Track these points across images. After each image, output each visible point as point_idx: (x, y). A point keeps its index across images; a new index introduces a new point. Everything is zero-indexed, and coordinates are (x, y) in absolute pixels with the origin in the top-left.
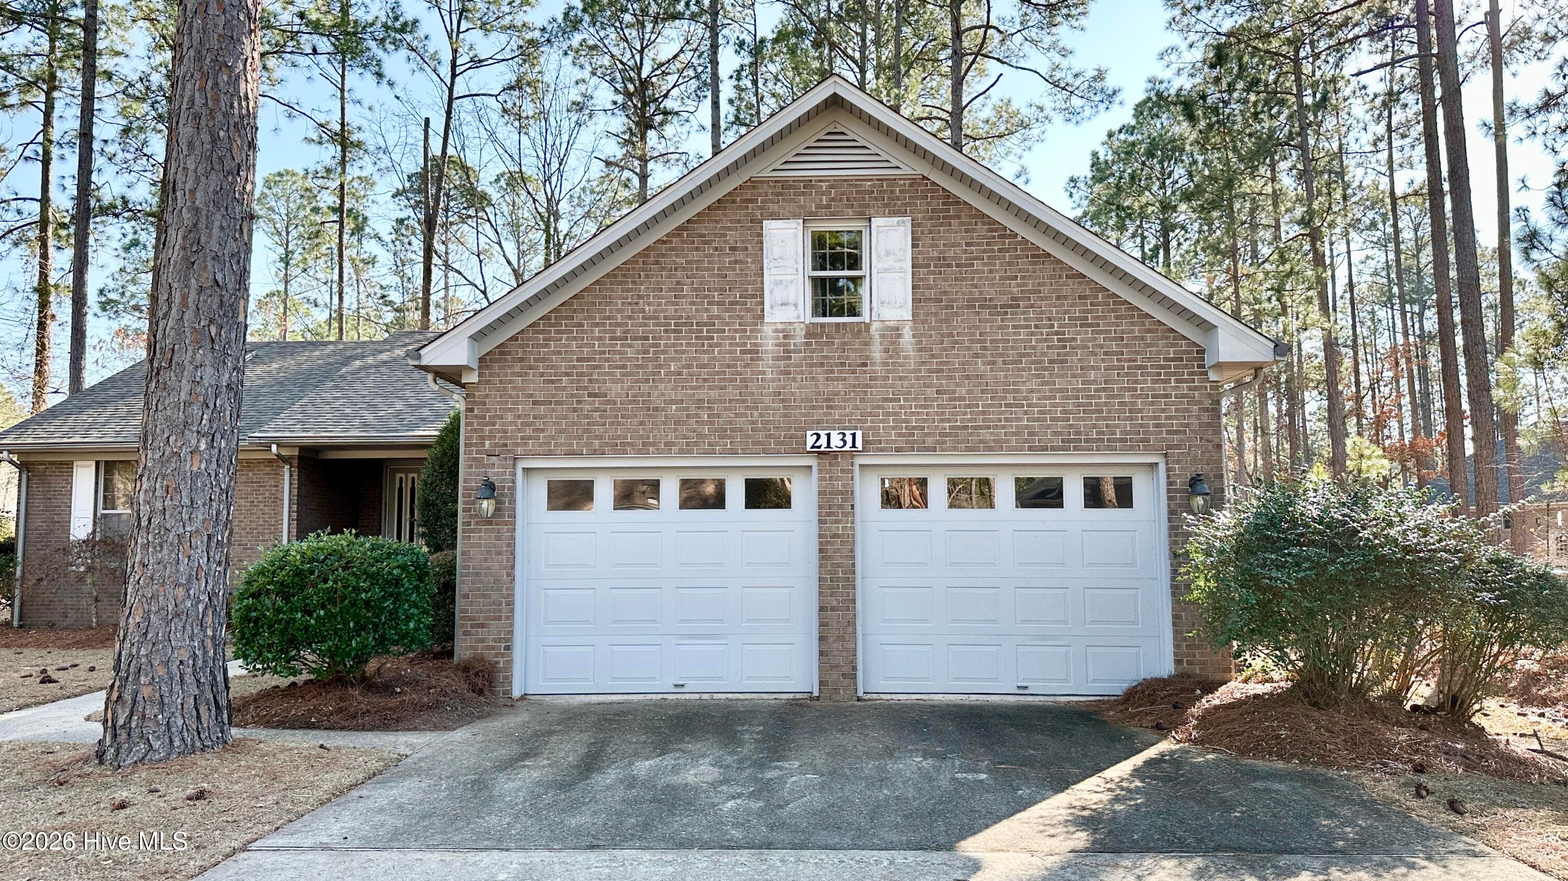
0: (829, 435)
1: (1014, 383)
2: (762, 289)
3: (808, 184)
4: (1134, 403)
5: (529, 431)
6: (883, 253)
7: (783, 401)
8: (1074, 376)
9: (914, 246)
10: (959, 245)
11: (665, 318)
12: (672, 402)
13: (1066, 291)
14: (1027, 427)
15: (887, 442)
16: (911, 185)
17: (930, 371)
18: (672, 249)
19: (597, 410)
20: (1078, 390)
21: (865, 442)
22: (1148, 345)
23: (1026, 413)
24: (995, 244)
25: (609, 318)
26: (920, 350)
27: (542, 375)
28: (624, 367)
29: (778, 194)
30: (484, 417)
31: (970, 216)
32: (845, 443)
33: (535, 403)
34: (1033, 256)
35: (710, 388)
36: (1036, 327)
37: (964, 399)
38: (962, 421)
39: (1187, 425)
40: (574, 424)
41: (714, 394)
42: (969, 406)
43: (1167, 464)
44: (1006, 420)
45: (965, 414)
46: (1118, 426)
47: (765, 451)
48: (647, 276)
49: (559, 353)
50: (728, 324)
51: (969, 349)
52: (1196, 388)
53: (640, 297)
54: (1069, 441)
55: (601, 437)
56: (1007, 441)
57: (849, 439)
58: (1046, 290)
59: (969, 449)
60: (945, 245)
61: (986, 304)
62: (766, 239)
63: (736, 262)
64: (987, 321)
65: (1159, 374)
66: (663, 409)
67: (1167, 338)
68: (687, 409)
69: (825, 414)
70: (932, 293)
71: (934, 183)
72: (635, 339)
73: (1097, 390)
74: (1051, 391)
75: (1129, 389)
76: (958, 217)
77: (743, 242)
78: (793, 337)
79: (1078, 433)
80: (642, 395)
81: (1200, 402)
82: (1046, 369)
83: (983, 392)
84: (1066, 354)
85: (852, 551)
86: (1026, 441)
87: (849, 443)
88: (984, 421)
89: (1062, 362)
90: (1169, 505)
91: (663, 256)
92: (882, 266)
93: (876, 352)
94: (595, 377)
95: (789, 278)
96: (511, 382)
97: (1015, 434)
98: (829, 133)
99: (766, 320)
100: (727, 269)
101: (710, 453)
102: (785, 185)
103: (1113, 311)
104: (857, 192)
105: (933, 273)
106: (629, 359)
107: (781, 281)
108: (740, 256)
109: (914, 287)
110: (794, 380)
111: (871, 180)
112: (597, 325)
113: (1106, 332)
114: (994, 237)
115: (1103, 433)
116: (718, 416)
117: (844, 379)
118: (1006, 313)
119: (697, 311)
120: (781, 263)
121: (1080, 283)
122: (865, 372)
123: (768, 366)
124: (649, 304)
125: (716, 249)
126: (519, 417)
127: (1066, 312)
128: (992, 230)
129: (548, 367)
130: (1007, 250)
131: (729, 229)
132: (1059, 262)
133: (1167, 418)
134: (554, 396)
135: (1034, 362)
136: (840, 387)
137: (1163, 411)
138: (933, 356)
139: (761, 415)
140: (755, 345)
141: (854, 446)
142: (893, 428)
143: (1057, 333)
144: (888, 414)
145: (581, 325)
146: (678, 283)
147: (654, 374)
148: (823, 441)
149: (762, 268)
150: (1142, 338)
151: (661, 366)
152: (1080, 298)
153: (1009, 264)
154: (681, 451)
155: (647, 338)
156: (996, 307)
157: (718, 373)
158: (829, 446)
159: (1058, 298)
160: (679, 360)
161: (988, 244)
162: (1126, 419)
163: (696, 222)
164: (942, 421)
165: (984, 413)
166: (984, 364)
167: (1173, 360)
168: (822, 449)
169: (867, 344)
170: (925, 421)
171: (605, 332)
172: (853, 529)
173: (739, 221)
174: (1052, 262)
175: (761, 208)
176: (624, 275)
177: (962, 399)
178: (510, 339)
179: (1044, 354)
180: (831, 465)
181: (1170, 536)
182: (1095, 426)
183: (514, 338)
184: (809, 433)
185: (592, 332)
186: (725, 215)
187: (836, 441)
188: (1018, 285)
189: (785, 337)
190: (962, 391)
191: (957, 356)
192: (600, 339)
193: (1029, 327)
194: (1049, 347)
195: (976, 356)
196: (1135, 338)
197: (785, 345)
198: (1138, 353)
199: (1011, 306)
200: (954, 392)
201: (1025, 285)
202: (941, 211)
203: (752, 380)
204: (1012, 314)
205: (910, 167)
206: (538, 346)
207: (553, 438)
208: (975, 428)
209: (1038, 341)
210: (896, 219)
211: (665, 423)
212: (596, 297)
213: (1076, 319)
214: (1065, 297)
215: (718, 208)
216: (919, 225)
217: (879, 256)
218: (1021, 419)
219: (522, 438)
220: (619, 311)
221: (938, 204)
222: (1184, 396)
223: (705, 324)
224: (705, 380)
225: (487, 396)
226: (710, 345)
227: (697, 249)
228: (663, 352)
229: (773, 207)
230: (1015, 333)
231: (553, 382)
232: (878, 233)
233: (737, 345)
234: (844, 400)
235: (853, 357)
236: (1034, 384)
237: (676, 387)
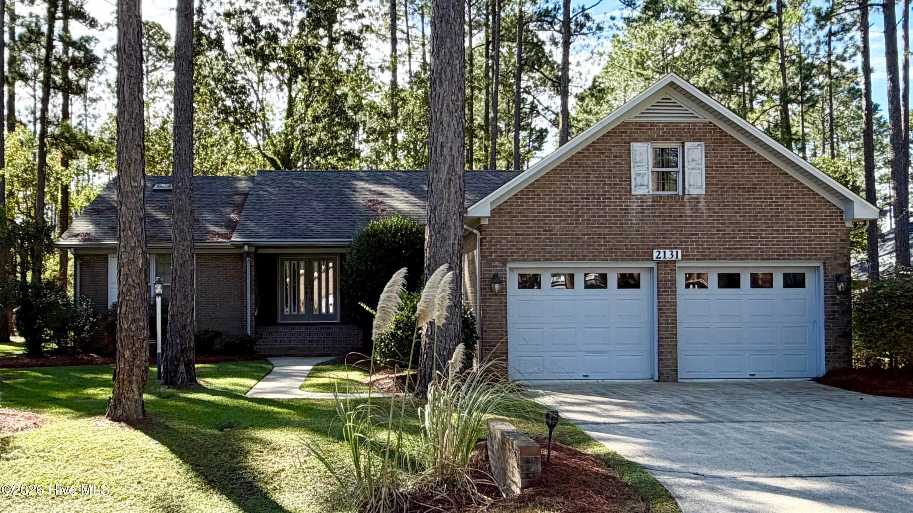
0: (665, 252)
1: (754, 227)
2: (630, 178)
3: (653, 124)
4: (810, 237)
5: (514, 249)
6: (690, 160)
7: (641, 234)
8: (782, 223)
9: (706, 157)
10: (727, 157)
11: (581, 191)
12: (584, 235)
13: (779, 181)
14: (760, 248)
15: (692, 255)
16: (703, 126)
17: (713, 220)
18: (585, 157)
19: (548, 238)
20: (784, 230)
21: (683, 255)
22: (818, 209)
23: (760, 241)
24: (745, 156)
25: (553, 191)
26: (709, 209)
27: (520, 220)
28: (561, 216)
29: (637, 129)
30: (491, 242)
31: (733, 142)
32: (673, 256)
33: (517, 235)
34: (763, 163)
35: (604, 227)
36: (765, 198)
37: (729, 234)
38: (729, 245)
39: (834, 248)
40: (536, 245)
41: (606, 231)
42: (733, 238)
43: (824, 266)
44: (751, 245)
45: (730, 241)
46: (803, 248)
47: (632, 260)
48: (572, 170)
49: (528, 209)
50: (613, 195)
51: (732, 209)
52: (838, 230)
53: (568, 181)
54: (780, 255)
55: (550, 252)
56: (750, 255)
57: (675, 254)
58: (769, 180)
59: (732, 259)
60: (720, 156)
61: (741, 186)
62: (632, 152)
63: (616, 163)
64: (741, 195)
65: (822, 223)
66: (581, 238)
67: (826, 205)
68: (593, 238)
69: (662, 241)
70: (714, 181)
71: (715, 125)
72: (566, 202)
73: (793, 230)
74: (771, 231)
75: (808, 230)
76: (727, 143)
77: (620, 153)
78: (646, 202)
79: (784, 251)
80: (570, 231)
81: (841, 237)
82: (769, 220)
83: (739, 230)
84: (779, 213)
85: (676, 309)
86: (759, 255)
87: (675, 256)
88: (739, 245)
89: (777, 216)
90: (825, 287)
91: (580, 160)
92: (690, 167)
93: (687, 210)
94: (547, 222)
95: (644, 172)
96: (504, 224)
97: (754, 252)
98: (663, 99)
99: (633, 193)
100: (612, 167)
101: (604, 260)
102: (641, 124)
103: (801, 191)
104: (677, 129)
105: (715, 171)
106: (563, 213)
107: (640, 174)
108: (618, 160)
109: (706, 178)
110: (646, 224)
111: (684, 123)
112: (547, 195)
113: (798, 202)
114: (744, 153)
115: (795, 252)
116: (609, 242)
117: (671, 224)
118: (750, 192)
119: (598, 188)
120: (640, 164)
121: (786, 177)
122: (681, 220)
123: (634, 218)
124: (573, 184)
125: (606, 157)
126: (509, 242)
127: (779, 192)
128: (743, 150)
129: (523, 216)
130: (751, 160)
131: (613, 146)
132: (776, 166)
133: (826, 244)
134: (526, 231)
135: (764, 216)
136: (669, 228)
137: (824, 241)
138: (715, 213)
139: (630, 242)
140: (627, 206)
141: (677, 257)
142: (695, 248)
143: (774, 202)
144: (693, 241)
145: (539, 195)
146: (588, 174)
147: (576, 220)
148: (662, 255)
149: (630, 167)
150: (814, 205)
151: (579, 216)
152: (785, 185)
153: (752, 167)
154: (590, 260)
155: (572, 202)
156: (745, 188)
157: (608, 220)
158: (665, 257)
159: (775, 184)
160: (589, 213)
161: (741, 157)
162: (807, 245)
163: (596, 143)
164: (720, 245)
165: (739, 241)
166: (740, 217)
167: (829, 216)
168: (661, 259)
169: (682, 206)
170: (711, 245)
171: (551, 198)
172: (676, 299)
173: (618, 143)
174: (772, 167)
175: (629, 136)
176: (561, 170)
178: (504, 202)
179: (769, 212)
180: (665, 267)
181: (825, 301)
182: (792, 248)
184: (655, 251)
185: (545, 198)
186: (611, 140)
187: (668, 255)
188: (756, 178)
189: (642, 202)
190: (729, 230)
191: (727, 213)
192: (549, 202)
193: (761, 198)
194: (771, 209)
195: (736, 213)
196: (811, 205)
197: (642, 206)
198: (812, 212)
199: (753, 188)
201: (760, 177)
202: (718, 139)
203: (625, 224)
204: (753, 192)
205: (704, 118)
206: (518, 205)
207: (526, 252)
208: (735, 249)
209: (766, 206)
210: (697, 143)
211: (582, 245)
212: (546, 181)
213: (784, 195)
214: (779, 184)
215: (608, 136)
216: (708, 146)
217: (689, 162)
218: (757, 245)
219: (511, 253)
220: (558, 188)
221: (717, 136)
222: (833, 233)
223: (602, 195)
224: (602, 224)
225: (493, 231)
226: (604, 206)
227: (597, 157)
228: (581, 209)
229: (635, 136)
230: (754, 202)
231: (525, 224)
232: (689, 149)
233: (618, 206)
234: (671, 234)
235: (676, 213)
236: (763, 227)
237: (587, 227)
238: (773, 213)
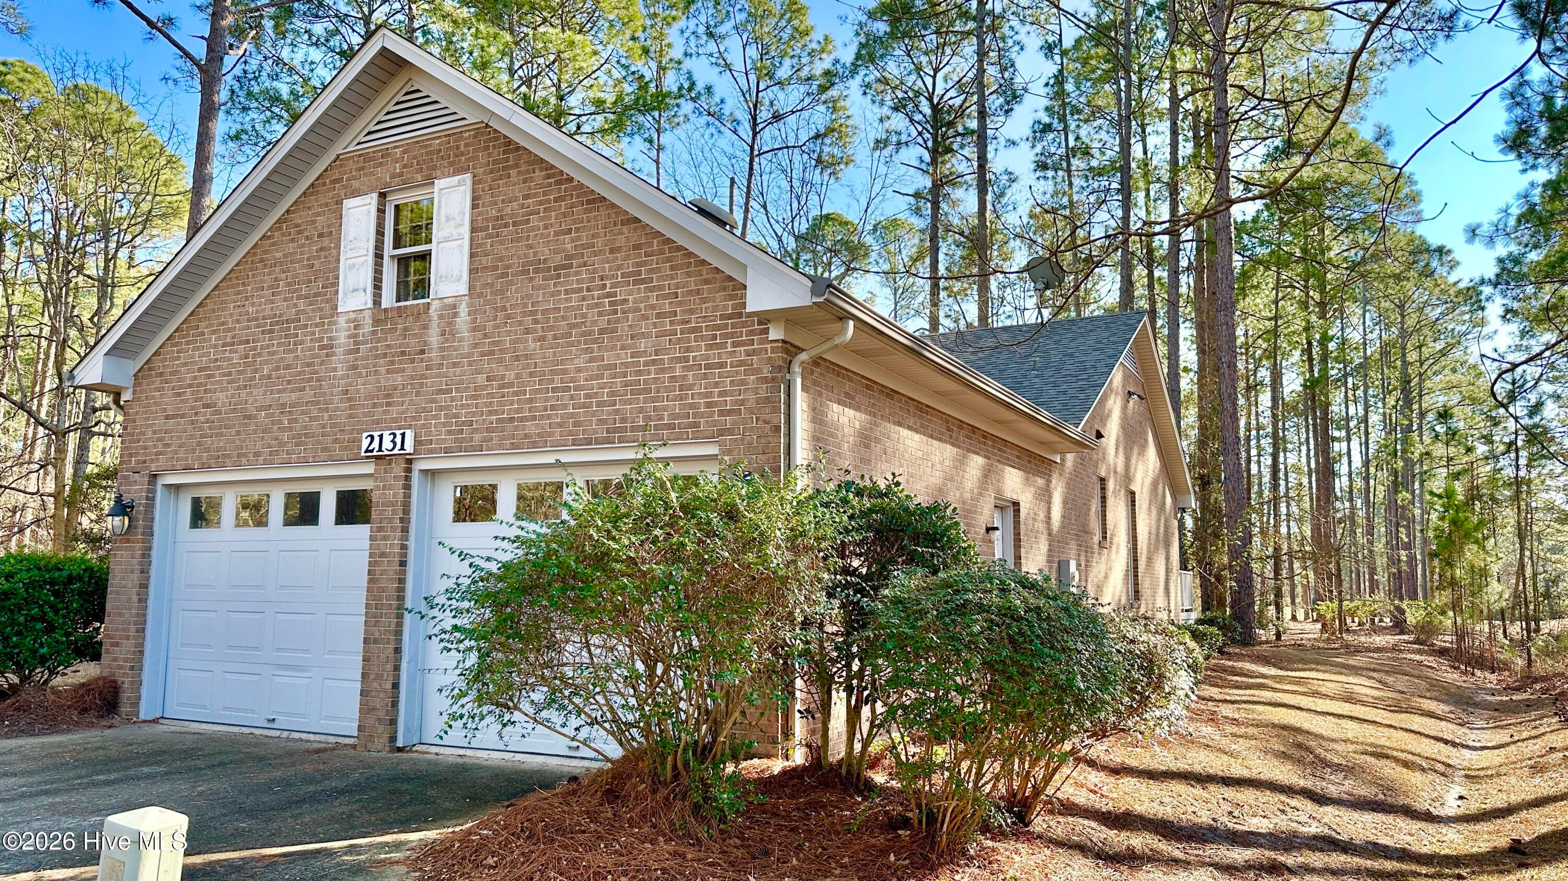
0: (381, 437)
1: (563, 362)
2: (338, 276)
3: (386, 153)
4: (684, 378)
5: (160, 448)
6: (443, 219)
7: (350, 400)
8: (623, 348)
9: (474, 207)
10: (516, 199)
11: (264, 318)
12: (261, 409)
13: (621, 241)
14: (572, 415)
15: (438, 441)
16: (472, 136)
17: (483, 354)
18: (273, 244)
19: (207, 421)
20: (626, 365)
21: (417, 443)
22: (705, 301)
23: (572, 398)
24: (551, 193)
25: (223, 324)
26: (474, 329)
27: (171, 388)
28: (230, 374)
29: (361, 169)
30: (133, 434)
32: (395, 444)
33: (167, 417)
34: (589, 202)
35: (292, 390)
36: (588, 290)
38: (509, 412)
39: (742, 402)
40: (191, 437)
41: (295, 397)
42: (516, 394)
44: (553, 408)
45: (513, 403)
46: (665, 408)
47: (331, 458)
48: (253, 276)
49: (186, 364)
50: (310, 318)
51: (520, 323)
52: (754, 353)
53: (247, 298)
54: (616, 430)
56: (550, 434)
58: (599, 242)
59: (514, 446)
60: (503, 201)
61: (540, 266)
62: (344, 220)
64: (540, 287)
65: (714, 337)
66: (255, 417)
68: (273, 415)
69: (385, 412)
70: (486, 261)
71: (494, 130)
72: (240, 343)
73: (646, 364)
74: (599, 369)
75: (679, 360)
76: (517, 166)
77: (328, 226)
78: (361, 326)
79: (624, 420)
80: (241, 403)
81: (758, 371)
82: (595, 341)
83: (531, 375)
84: (617, 321)
86: (570, 433)
87: (399, 446)
88: (530, 410)
89: (612, 331)
91: (266, 251)
92: (442, 234)
93: (434, 338)
94: (209, 387)
95: (363, 259)
97: (560, 425)
98: (406, 93)
99: (340, 310)
100: (315, 258)
101: (287, 463)
102: (366, 157)
103: (669, 260)
104: (426, 154)
105: (491, 236)
106: (234, 365)
107: (354, 265)
108: (325, 242)
109: (472, 255)
110: (360, 375)
111: (439, 137)
113: (661, 288)
114: (550, 185)
115: (650, 418)
116: (297, 421)
117: (403, 370)
118: (559, 276)
119: (288, 307)
120: (356, 244)
121: (635, 230)
122: (422, 360)
123: (339, 360)
124: (253, 305)
125: (307, 238)
126: (156, 432)
127: (619, 268)
128: (549, 177)
129: (178, 380)
130: (563, 199)
131: (318, 214)
132: (613, 205)
133: (721, 394)
134: (180, 409)
135: (584, 334)
136: (399, 379)
137: (716, 385)
138: (486, 336)
139: (330, 418)
140: (330, 338)
141: (402, 448)
142: (444, 425)
143: (609, 295)
144: (441, 408)
145: (203, 334)
146: (276, 279)
147: (251, 379)
148: (378, 444)
149: (339, 253)
150: (698, 292)
151: (256, 370)
152: (634, 248)
153: (565, 215)
155: (248, 342)
156: (549, 269)
157: (299, 374)
158: (380, 450)
159: (612, 251)
160: (270, 362)
161: (544, 194)
162: (677, 398)
163: (294, 212)
164: (490, 413)
165: (530, 400)
166: (534, 340)
167: (730, 317)
168: (375, 453)
169: (426, 327)
170: (473, 414)
171: (219, 338)
173: (326, 205)
175: (344, 187)
176: (237, 278)
177: (511, 385)
178: (154, 355)
179: (594, 323)
180: (386, 472)
182: (641, 410)
183: (156, 353)
184: (365, 435)
185: (210, 339)
186: (316, 200)
187: (387, 444)
188: (572, 240)
189: (356, 327)
190: (510, 375)
191: (509, 333)
192: (215, 346)
193: (581, 290)
194: (600, 314)
195: (527, 331)
196: (690, 293)
197: (356, 336)
198: (691, 311)
199: (564, 267)
200: (503, 377)
201: (578, 238)
202: (498, 161)
203: (325, 379)
204: (565, 276)
205: (473, 116)
206: (173, 359)
207: (176, 452)
208: (521, 419)
209: (589, 307)
210: (457, 178)
211: (255, 432)
213: (629, 275)
214: (619, 249)
215: (312, 194)
216: (480, 182)
217: (439, 224)
218: (565, 406)
219: (157, 454)
220: (231, 315)
221: (498, 154)
222: (741, 363)
223: (293, 321)
224: (289, 382)
225: (137, 413)
226: (295, 344)
227: (293, 240)
228: (259, 355)
229: (356, 185)
230: (566, 300)
231: (180, 394)
232: (441, 195)
233: (316, 340)
234: (402, 395)
235: (413, 344)
236: (580, 362)
237: (265, 393)
238: (603, 322)
